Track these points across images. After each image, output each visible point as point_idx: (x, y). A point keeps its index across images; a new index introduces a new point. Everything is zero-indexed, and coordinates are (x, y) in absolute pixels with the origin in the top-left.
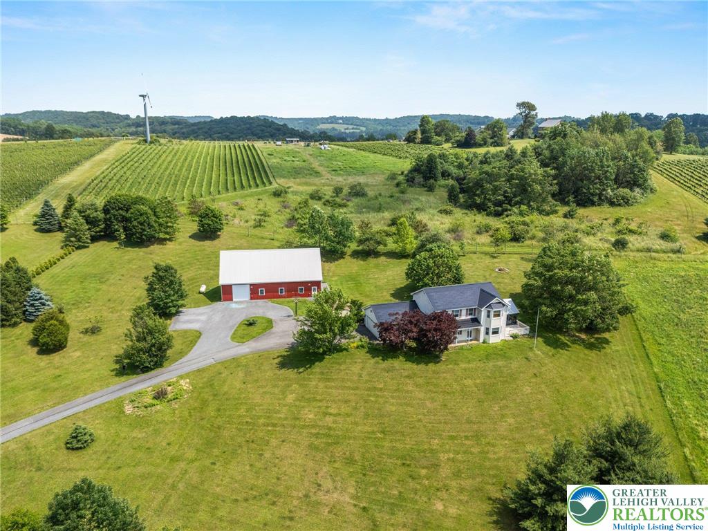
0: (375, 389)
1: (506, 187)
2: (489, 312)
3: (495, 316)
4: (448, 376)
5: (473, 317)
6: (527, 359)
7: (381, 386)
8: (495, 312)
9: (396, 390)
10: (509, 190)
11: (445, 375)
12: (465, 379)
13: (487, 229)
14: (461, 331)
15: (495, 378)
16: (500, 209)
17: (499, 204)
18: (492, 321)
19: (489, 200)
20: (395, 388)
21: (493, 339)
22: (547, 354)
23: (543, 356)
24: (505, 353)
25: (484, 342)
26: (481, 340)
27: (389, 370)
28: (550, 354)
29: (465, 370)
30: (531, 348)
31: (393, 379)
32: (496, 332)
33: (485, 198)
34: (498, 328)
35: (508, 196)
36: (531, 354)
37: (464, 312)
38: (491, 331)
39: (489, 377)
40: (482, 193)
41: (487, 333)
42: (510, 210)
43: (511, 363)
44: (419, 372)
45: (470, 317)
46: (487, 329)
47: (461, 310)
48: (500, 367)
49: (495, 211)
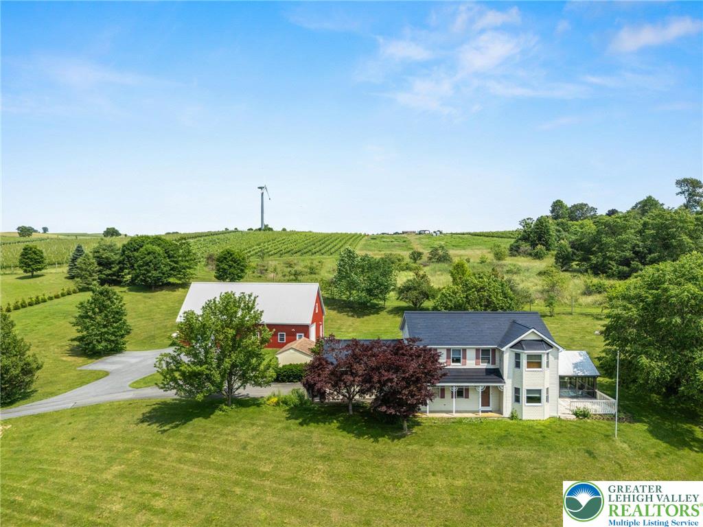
0: (255, 473)
1: (636, 240)
2: (518, 356)
3: (530, 365)
4: (401, 464)
5: (491, 366)
6: (590, 453)
7: (267, 468)
8: (529, 356)
9: (290, 479)
10: (641, 244)
11: (395, 461)
12: (434, 475)
13: (599, 290)
14: (443, 390)
15: (501, 481)
16: (626, 269)
17: (626, 262)
18: (525, 374)
19: (611, 258)
20: (289, 475)
21: (530, 413)
22: (644, 451)
23: (631, 453)
24: (544, 437)
25: (512, 417)
26: (507, 412)
27: (298, 443)
28: (653, 451)
29: (441, 458)
30: (607, 436)
31: (295, 458)
32: (534, 398)
33: (605, 257)
34: (539, 391)
35: (639, 252)
36: (602, 447)
37: (471, 354)
38: (524, 396)
39: (488, 478)
40: (601, 250)
41: (517, 399)
42: (641, 270)
43: (548, 456)
44: (347, 451)
45: (484, 366)
46: (517, 391)
47: (464, 350)
48: (521, 461)
49: (619, 272)
